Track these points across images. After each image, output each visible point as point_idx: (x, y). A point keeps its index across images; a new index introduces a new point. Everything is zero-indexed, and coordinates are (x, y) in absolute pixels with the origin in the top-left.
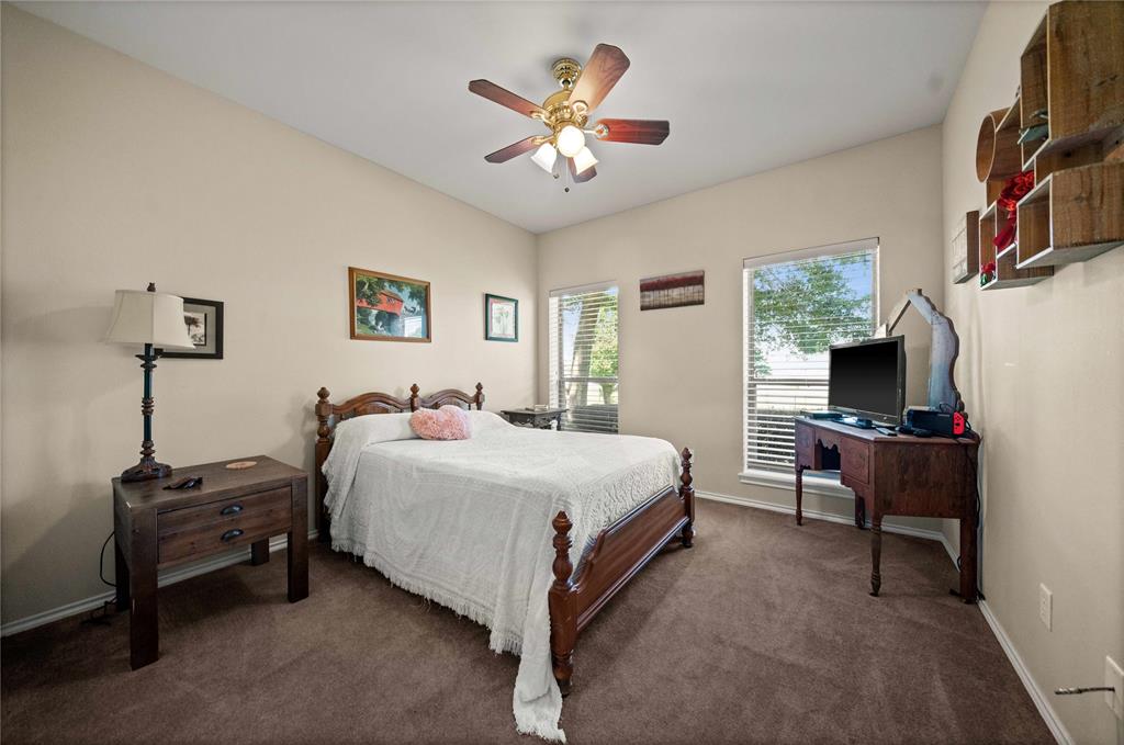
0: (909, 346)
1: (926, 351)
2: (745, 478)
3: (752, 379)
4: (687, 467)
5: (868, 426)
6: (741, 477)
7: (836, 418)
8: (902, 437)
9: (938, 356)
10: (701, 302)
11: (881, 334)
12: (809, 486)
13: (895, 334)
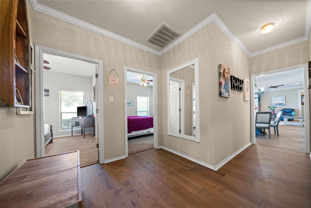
0: (88, 107)
1: (90, 108)
2: (60, 131)
3: (61, 112)
4: (51, 128)
5: (83, 118)
6: (59, 132)
7: (78, 118)
8: (87, 118)
9: (91, 109)
10: (48, 96)
11: (84, 105)
12: (74, 130)
13: (86, 105)
